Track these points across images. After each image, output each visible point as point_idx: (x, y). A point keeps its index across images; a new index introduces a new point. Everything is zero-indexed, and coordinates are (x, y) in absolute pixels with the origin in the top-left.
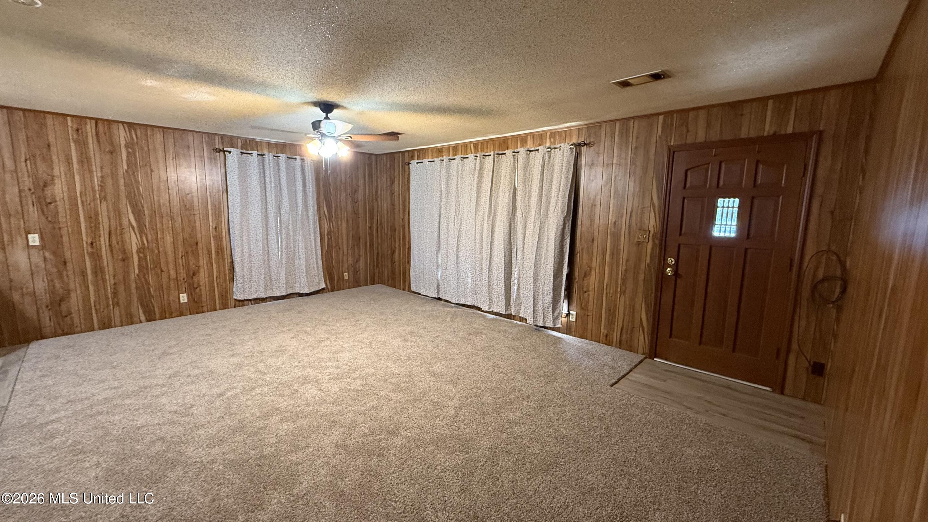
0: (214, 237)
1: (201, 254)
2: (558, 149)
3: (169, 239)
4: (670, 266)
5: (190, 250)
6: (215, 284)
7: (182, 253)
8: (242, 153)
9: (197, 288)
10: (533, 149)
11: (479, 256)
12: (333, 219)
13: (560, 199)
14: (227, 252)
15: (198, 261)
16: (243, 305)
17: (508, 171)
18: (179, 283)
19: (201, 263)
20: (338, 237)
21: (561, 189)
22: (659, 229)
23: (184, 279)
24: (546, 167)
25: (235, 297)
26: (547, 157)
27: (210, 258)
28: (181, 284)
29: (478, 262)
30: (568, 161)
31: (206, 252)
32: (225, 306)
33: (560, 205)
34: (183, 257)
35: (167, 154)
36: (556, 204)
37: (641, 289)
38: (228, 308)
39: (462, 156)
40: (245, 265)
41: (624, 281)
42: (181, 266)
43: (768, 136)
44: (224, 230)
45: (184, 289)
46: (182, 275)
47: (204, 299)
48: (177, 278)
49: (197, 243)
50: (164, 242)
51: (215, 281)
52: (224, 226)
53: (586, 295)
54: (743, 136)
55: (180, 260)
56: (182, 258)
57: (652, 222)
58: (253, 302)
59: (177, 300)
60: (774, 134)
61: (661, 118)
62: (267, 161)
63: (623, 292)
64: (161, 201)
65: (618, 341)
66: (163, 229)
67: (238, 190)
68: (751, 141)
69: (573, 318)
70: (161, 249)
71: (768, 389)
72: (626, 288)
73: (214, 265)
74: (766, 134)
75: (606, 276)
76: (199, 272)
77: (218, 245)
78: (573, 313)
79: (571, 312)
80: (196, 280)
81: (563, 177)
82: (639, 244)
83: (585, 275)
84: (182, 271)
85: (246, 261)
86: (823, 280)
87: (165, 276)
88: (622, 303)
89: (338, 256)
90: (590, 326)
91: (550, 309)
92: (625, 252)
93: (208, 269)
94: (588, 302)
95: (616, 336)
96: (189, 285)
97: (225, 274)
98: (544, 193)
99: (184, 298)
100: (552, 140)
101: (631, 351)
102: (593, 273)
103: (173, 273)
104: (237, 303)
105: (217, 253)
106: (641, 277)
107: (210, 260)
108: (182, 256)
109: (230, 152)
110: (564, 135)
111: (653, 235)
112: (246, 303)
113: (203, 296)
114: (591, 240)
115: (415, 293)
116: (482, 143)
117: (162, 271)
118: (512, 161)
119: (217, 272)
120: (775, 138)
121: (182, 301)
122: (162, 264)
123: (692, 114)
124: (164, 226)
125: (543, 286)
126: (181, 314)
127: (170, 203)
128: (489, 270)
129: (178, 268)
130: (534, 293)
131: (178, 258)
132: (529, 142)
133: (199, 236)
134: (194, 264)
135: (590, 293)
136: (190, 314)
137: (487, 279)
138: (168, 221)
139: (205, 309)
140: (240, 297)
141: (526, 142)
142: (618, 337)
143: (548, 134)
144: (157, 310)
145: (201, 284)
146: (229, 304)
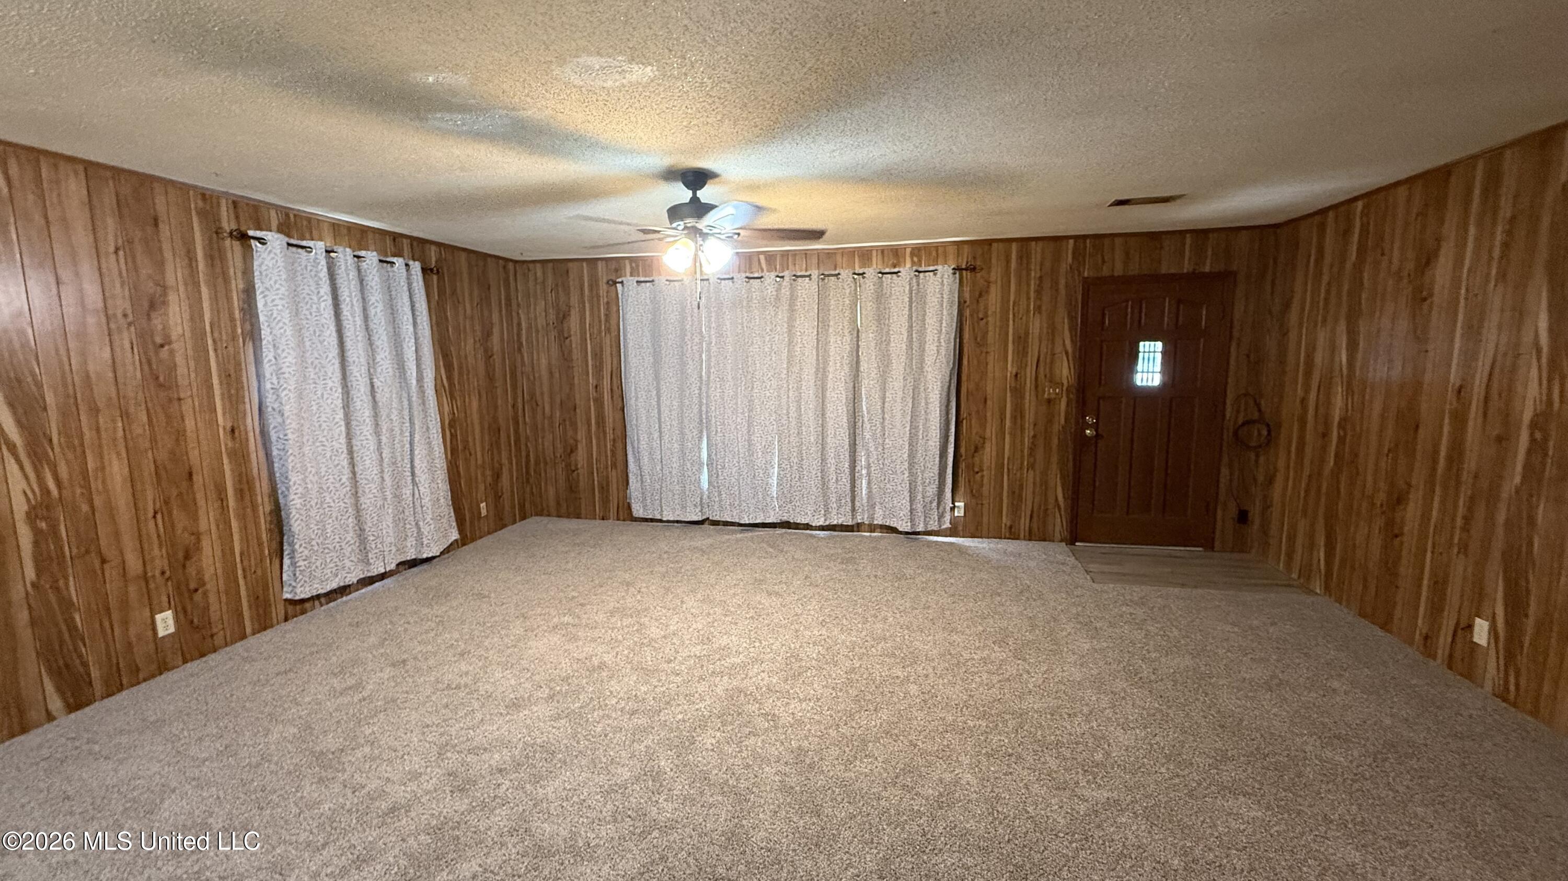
0: (229, 455)
1: (201, 502)
2: (931, 274)
3: (117, 470)
4: (1089, 426)
5: (174, 492)
6: (240, 572)
7: (154, 503)
8: (289, 245)
9: (196, 590)
10: (887, 270)
11: (797, 439)
12: (457, 394)
13: (943, 344)
14: (263, 487)
15: (196, 519)
16: (303, 612)
17: (848, 302)
18: (152, 586)
19: (203, 526)
20: (467, 431)
21: (944, 330)
22: (1073, 381)
23: (163, 573)
24: (914, 299)
25: (287, 596)
26: (915, 284)
27: (224, 508)
28: (157, 588)
29: (796, 449)
30: (950, 291)
31: (212, 495)
32: (263, 624)
33: (943, 353)
34: (159, 516)
35: (100, 234)
36: (938, 352)
37: (1055, 459)
38: (272, 626)
39: (748, 275)
40: (313, 513)
41: (1032, 449)
42: (155, 537)
43: (1188, 273)
44: (251, 434)
45: (164, 599)
46: (158, 562)
47: (214, 615)
48: (145, 573)
49: (190, 474)
50: (104, 482)
51: (239, 565)
52: (251, 422)
53: (978, 476)
54: (1163, 272)
55: (151, 524)
56: (154, 517)
57: (1065, 372)
58: (323, 600)
59: (150, 633)
60: (1193, 273)
61: (1071, 242)
62: (343, 267)
63: (1032, 466)
64: (91, 368)
65: (1027, 529)
66: (100, 446)
67: (289, 333)
68: (1173, 277)
69: (959, 513)
70: (98, 501)
71: (1201, 549)
72: (1035, 460)
73: (235, 524)
74: (1185, 271)
75: (1007, 447)
76: (198, 548)
77: (240, 475)
78: (960, 504)
79: (957, 504)
80: (192, 570)
81: (945, 312)
82: (1049, 401)
83: (976, 450)
84: (156, 552)
85: (313, 503)
86: (1243, 424)
87: (111, 572)
88: (1031, 480)
89: (468, 469)
90: (985, 519)
91: (935, 504)
92: (1033, 412)
93: (220, 538)
94: (982, 485)
95: (1024, 523)
96: (178, 588)
97: (260, 544)
98: (914, 335)
99: (166, 623)
100: (915, 259)
101: (1044, 540)
102: (988, 445)
103: (134, 564)
104: (290, 609)
105: (240, 494)
106: (1055, 441)
107: (222, 513)
108: (156, 513)
109: (261, 241)
110: (934, 253)
111: (1067, 389)
112: (307, 605)
113: (212, 609)
114: (983, 400)
115: (646, 520)
116: (782, 256)
117: (104, 561)
118: (853, 288)
119: (241, 540)
120: (1194, 277)
121: (161, 633)
122: (103, 542)
123: (1107, 242)
124: (104, 435)
125: (923, 472)
126: (163, 667)
127: (115, 372)
128: (822, 460)
129: (146, 546)
130: (910, 484)
131: (146, 520)
132: (874, 259)
133: (194, 455)
134: (185, 529)
135: (985, 473)
136: (185, 661)
137: (819, 474)
138: (114, 421)
139: (218, 640)
140: (302, 593)
141: (870, 259)
142: (1027, 525)
143: (908, 251)
144: (95, 673)
145: (207, 577)
146: (274, 615)
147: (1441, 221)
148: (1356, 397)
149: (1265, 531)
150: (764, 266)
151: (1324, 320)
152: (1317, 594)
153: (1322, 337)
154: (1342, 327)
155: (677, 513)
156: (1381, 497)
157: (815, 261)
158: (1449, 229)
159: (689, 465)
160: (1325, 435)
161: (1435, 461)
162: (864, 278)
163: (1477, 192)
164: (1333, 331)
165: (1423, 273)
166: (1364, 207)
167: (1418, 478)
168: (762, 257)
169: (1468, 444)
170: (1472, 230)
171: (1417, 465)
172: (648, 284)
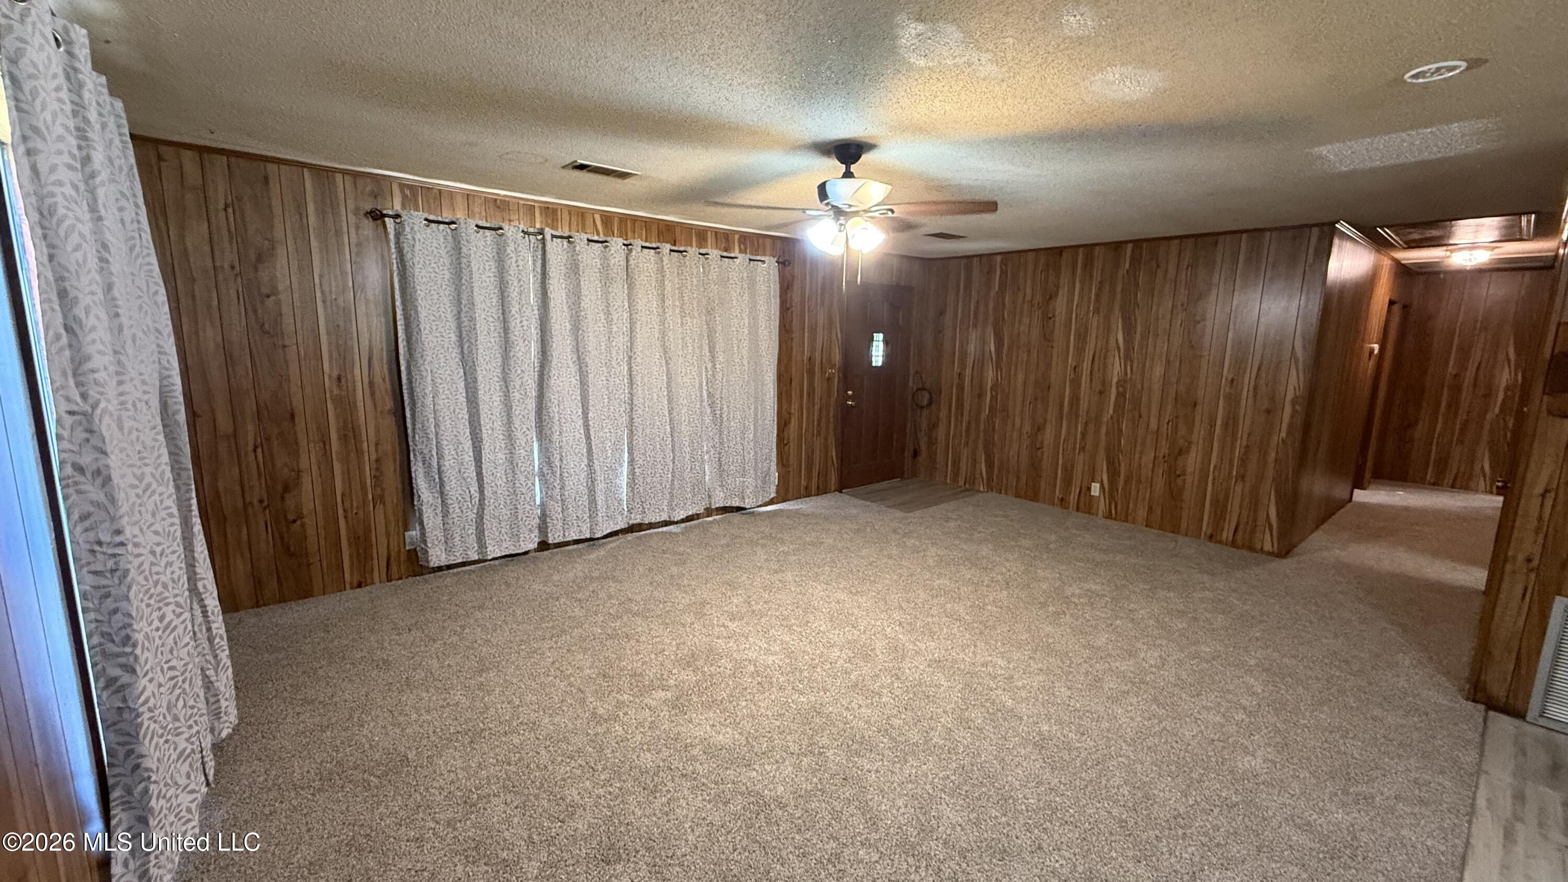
147: (1058, 277)
148: (1004, 371)
149: (932, 458)
150: (600, 228)
151: (975, 325)
152: (980, 491)
153: (974, 336)
154: (990, 331)
155: (504, 545)
156: (1027, 428)
157: (655, 232)
158: (1064, 280)
159: (522, 479)
160: (981, 395)
161: (1061, 405)
162: (707, 259)
163: (1079, 265)
164: (983, 332)
165: (1048, 304)
166: (1002, 260)
167: (1052, 415)
168: (597, 217)
169: (1082, 396)
170: (1078, 285)
171: (1050, 408)
172: (442, 227)
